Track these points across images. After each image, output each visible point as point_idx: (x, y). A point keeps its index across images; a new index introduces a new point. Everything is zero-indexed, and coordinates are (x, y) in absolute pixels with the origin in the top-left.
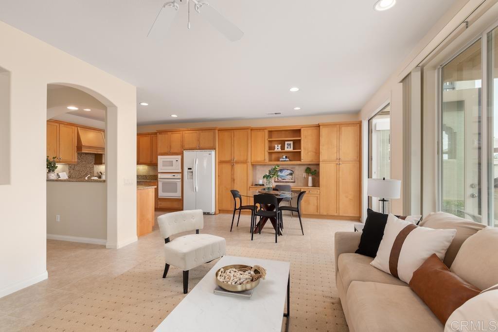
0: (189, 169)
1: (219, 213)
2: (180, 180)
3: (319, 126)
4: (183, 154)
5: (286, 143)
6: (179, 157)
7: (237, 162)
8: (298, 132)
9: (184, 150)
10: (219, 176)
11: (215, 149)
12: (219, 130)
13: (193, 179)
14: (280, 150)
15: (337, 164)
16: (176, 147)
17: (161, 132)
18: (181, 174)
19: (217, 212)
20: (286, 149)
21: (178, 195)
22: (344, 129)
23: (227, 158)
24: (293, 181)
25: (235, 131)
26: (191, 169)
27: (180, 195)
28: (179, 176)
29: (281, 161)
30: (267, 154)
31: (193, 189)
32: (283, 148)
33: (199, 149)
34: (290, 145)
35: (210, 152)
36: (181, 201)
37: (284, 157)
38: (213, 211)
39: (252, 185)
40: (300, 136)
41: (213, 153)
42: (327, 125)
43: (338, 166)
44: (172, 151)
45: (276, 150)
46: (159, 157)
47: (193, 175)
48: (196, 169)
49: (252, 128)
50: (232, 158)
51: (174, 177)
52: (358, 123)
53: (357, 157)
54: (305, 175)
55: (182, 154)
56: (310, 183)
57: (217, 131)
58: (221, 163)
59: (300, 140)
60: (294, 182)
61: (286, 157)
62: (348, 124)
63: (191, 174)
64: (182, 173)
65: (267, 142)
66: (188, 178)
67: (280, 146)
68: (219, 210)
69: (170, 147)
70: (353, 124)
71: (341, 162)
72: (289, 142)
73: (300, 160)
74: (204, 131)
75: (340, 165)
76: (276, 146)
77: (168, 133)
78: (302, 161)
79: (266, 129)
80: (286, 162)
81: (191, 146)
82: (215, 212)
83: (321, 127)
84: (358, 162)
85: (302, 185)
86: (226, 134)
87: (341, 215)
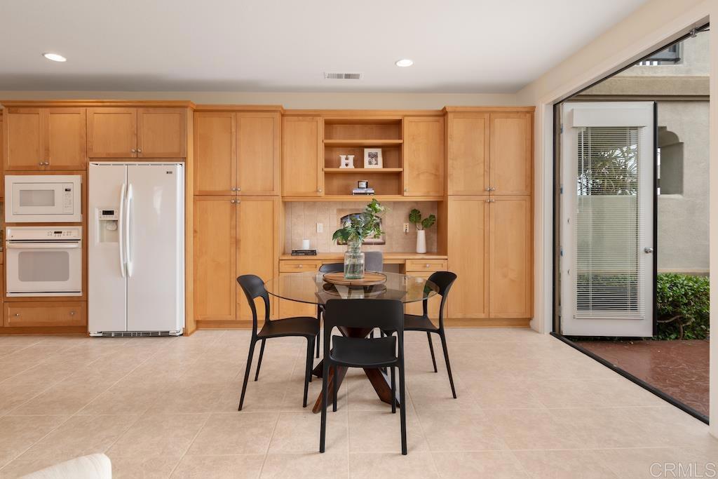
0: (106, 213)
1: (197, 328)
2: (78, 245)
3: (443, 114)
4: (87, 170)
5: (367, 151)
6: (76, 180)
7: (247, 196)
8: (395, 126)
9: (92, 159)
10: (196, 232)
11: (185, 159)
12: (195, 111)
13: (117, 241)
14: (351, 167)
15: (485, 202)
16: (66, 152)
17: (14, 107)
18: (80, 228)
19: (192, 326)
20: (368, 167)
21: (72, 285)
22: (498, 122)
23: (220, 185)
24: (380, 240)
25: (239, 114)
26: (111, 213)
27: (79, 288)
28: (76, 233)
29: (356, 194)
30: (321, 176)
31: (118, 268)
32: (359, 162)
33: (138, 159)
34: (375, 156)
35: (169, 168)
36: (81, 302)
37: (363, 184)
38: (178, 327)
39: (284, 254)
40: (400, 137)
41: (179, 169)
42: (463, 113)
43: (486, 204)
44: (52, 162)
45: (343, 167)
46: (9, 180)
47: (117, 229)
48: (127, 212)
49: (285, 111)
50: (233, 184)
51: (57, 237)
52: (528, 112)
53: (526, 186)
54: (406, 226)
55: (84, 171)
56: (421, 246)
57: (189, 113)
58: (200, 196)
59: (399, 147)
60: (383, 244)
61: (367, 184)
62: (507, 113)
63: (111, 227)
64: (85, 224)
65: (321, 147)
66: (102, 241)
67: (351, 158)
68: (198, 322)
69: (47, 150)
70: (518, 112)
71: (493, 198)
72: (373, 151)
73: (400, 191)
74: (151, 110)
75: (491, 204)
76: (343, 157)
77: (40, 110)
78: (405, 194)
79: (319, 115)
80: (368, 196)
81: (113, 150)
82: (185, 328)
83: (450, 116)
84: (528, 198)
85: (400, 250)
86: (216, 122)
87: (492, 316)
